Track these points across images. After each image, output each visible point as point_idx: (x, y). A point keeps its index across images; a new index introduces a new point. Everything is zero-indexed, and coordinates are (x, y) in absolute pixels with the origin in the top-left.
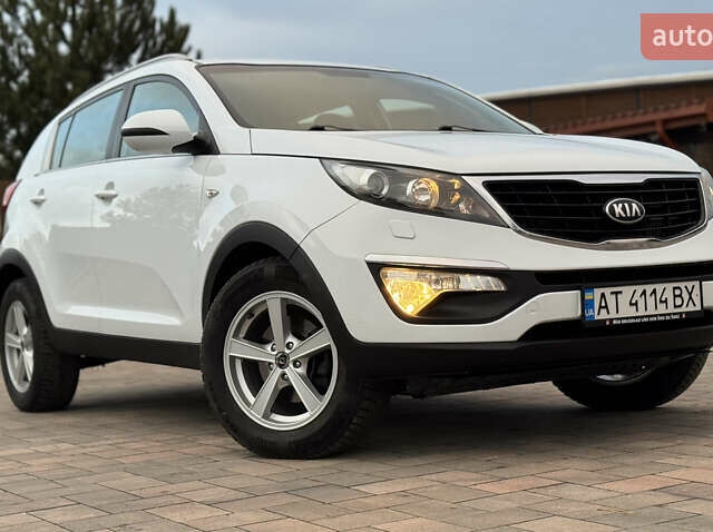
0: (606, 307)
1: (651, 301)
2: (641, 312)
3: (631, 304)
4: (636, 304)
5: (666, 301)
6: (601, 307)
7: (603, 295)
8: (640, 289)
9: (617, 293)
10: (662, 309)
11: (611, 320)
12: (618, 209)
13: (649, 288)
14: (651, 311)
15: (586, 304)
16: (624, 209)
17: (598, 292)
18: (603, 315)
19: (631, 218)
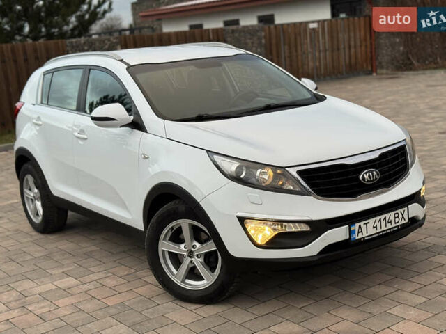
0: (361, 232)
1: (383, 223)
2: (379, 230)
3: (374, 227)
4: (376, 227)
5: (391, 222)
6: (359, 232)
7: (360, 226)
8: (378, 218)
9: (366, 224)
10: (389, 226)
11: (364, 238)
12: (366, 176)
13: (382, 217)
14: (384, 228)
15: (351, 232)
16: (369, 176)
17: (357, 225)
18: (360, 236)
19: (373, 180)
